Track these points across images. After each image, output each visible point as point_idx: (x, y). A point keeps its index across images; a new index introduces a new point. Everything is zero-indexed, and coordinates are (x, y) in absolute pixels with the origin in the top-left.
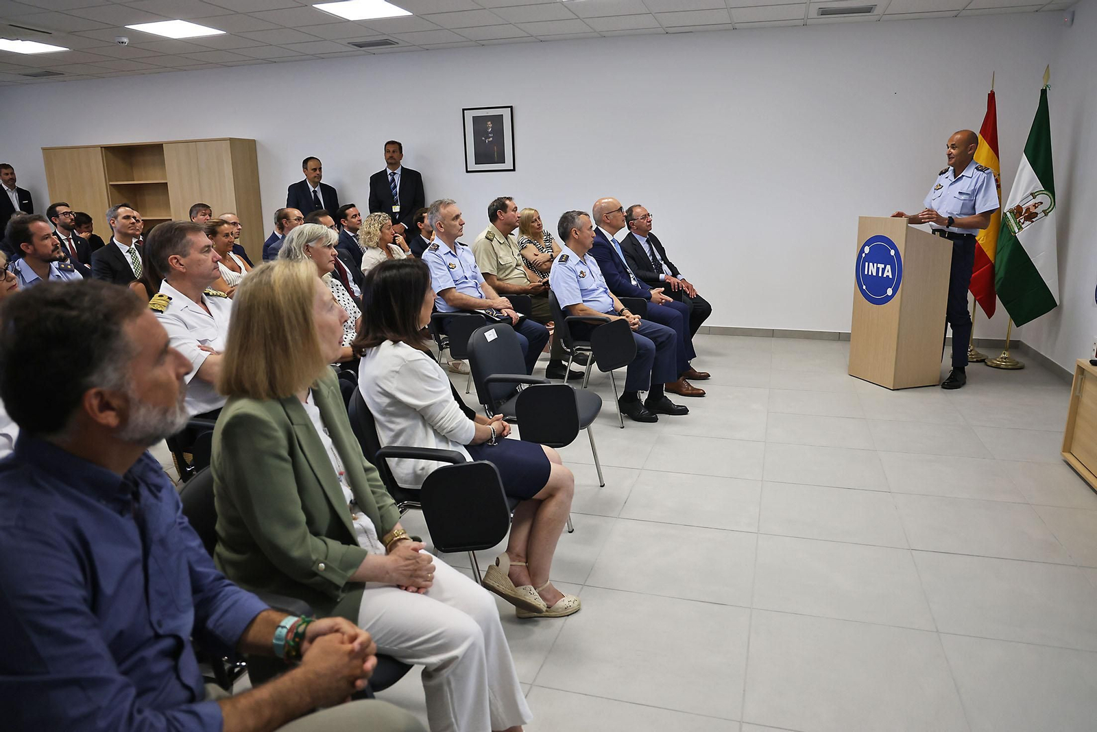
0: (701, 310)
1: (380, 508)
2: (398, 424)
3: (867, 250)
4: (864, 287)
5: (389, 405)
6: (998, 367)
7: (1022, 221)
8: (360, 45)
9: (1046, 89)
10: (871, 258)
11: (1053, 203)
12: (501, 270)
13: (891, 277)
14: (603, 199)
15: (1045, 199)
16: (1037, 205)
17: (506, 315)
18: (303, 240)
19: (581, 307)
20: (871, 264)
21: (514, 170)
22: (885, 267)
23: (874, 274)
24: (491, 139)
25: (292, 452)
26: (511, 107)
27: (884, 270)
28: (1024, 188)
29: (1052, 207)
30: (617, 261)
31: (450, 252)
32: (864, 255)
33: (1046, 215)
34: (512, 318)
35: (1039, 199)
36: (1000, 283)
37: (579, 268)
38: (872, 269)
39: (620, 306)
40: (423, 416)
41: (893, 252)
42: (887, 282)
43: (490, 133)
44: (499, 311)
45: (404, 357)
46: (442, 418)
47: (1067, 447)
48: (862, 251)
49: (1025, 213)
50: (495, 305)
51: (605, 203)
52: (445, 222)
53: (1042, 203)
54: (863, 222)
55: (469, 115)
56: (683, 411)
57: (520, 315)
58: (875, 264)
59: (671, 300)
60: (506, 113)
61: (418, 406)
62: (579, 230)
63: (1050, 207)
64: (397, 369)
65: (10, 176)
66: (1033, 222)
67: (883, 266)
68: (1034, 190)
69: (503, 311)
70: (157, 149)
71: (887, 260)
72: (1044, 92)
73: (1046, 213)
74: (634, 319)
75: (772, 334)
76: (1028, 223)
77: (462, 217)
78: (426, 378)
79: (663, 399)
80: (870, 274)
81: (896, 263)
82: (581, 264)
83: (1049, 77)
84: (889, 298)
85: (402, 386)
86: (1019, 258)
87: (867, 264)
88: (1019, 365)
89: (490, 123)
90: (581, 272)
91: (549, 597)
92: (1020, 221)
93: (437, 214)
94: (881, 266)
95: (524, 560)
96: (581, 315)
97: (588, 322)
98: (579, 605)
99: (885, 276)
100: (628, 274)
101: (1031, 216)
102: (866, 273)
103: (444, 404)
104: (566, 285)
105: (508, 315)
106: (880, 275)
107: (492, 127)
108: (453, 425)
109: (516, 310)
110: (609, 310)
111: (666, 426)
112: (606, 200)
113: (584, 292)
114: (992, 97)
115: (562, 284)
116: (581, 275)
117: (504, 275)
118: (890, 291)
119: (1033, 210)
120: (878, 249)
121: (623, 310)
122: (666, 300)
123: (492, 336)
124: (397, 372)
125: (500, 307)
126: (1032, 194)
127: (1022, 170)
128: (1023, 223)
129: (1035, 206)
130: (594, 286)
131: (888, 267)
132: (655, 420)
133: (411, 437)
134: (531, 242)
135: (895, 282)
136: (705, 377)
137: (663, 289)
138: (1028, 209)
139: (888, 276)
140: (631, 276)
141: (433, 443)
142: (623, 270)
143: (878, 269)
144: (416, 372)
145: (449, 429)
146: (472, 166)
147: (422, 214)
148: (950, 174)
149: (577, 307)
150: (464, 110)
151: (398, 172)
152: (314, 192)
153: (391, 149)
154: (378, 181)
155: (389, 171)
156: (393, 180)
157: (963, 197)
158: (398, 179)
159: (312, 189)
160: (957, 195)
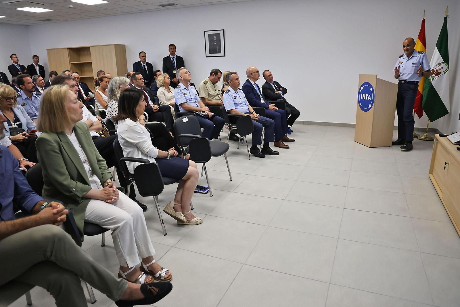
1: (102, 174)
2: (128, 149)
3: (362, 88)
4: (361, 104)
5: (124, 143)
6: (423, 140)
7: (434, 76)
8: (163, 6)
9: (446, 17)
10: (364, 92)
11: (448, 68)
12: (210, 96)
13: (370, 100)
14: (251, 67)
15: (444, 66)
16: (441, 69)
17: (206, 113)
19: (234, 111)
20: (363, 94)
21: (225, 56)
23: (364, 99)
24: (216, 43)
26: (223, 30)
27: (368, 96)
28: (436, 61)
29: (447, 70)
30: (255, 92)
31: (185, 88)
32: (361, 91)
33: (445, 73)
34: (209, 115)
35: (442, 66)
36: (424, 103)
37: (234, 95)
38: (363, 96)
39: (252, 110)
40: (137, 147)
41: (371, 89)
42: (368, 102)
43: (215, 41)
44: (204, 112)
45: (129, 125)
46: (144, 147)
47: (431, 172)
48: (360, 89)
49: (436, 72)
50: (202, 110)
51: (251, 69)
53: (443, 68)
54: (361, 76)
55: (207, 34)
56: (277, 154)
57: (213, 114)
58: (365, 94)
59: (278, 109)
60: (221, 33)
61: (134, 143)
62: (231, 81)
63: (446, 70)
64: (126, 129)
65: (37, 60)
66: (439, 76)
67: (368, 95)
68: (439, 62)
69: (205, 112)
70: (87, 49)
71: (369, 93)
72: (445, 19)
73: (444, 72)
75: (330, 124)
76: (437, 77)
78: (138, 133)
79: (269, 149)
80: (363, 98)
81: (372, 93)
82: (235, 93)
83: (448, 11)
84: (370, 109)
85: (128, 136)
86: (433, 93)
87: (362, 94)
88: (432, 139)
89: (215, 37)
90: (235, 97)
91: (189, 217)
92: (433, 76)
94: (367, 95)
95: (180, 203)
96: (234, 113)
97: (237, 116)
98: (202, 221)
99: (368, 99)
100: (260, 98)
101: (438, 74)
102: (361, 98)
103: (144, 142)
104: (228, 102)
105: (207, 114)
106: (367, 99)
107: (216, 39)
108: (148, 150)
110: (247, 112)
112: (252, 68)
113: (236, 104)
114: (423, 21)
115: (226, 101)
116: (235, 98)
117: (211, 98)
118: (370, 106)
119: (439, 71)
120: (366, 88)
121: (253, 112)
122: (276, 109)
123: (186, 120)
124: (126, 130)
125: (204, 111)
126: (439, 64)
127: (435, 54)
128: (434, 77)
129: (440, 69)
130: (240, 102)
131: (370, 95)
132: (264, 157)
133: (133, 154)
134: (227, 85)
135: (371, 102)
136: (293, 141)
137: (274, 104)
138: (437, 71)
139: (369, 99)
140: (261, 99)
142: (258, 96)
143: (366, 96)
144: (133, 130)
148: (405, 57)
149: (232, 111)
150: (205, 31)
151: (175, 57)
152: (144, 65)
153: (172, 48)
154: (166, 60)
155: (171, 57)
156: (173, 60)
157: (415, 65)
158: (175, 59)
159: (143, 64)
160: (412, 65)
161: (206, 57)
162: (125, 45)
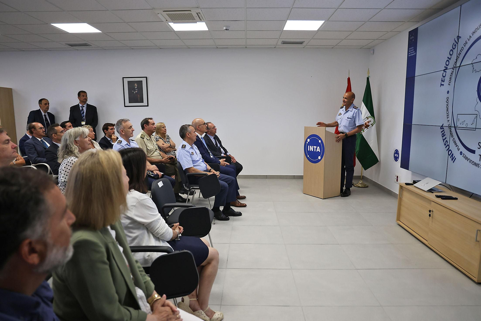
0: (239, 168)
1: (145, 283)
2: (134, 233)
3: (309, 140)
4: (308, 156)
5: (130, 223)
6: (359, 187)
7: (364, 128)
8: (72, 45)
9: (369, 78)
10: (311, 144)
11: (374, 121)
12: (149, 152)
13: (320, 151)
14: (197, 119)
15: (371, 119)
17: (156, 173)
18: (72, 139)
19: (193, 169)
20: (311, 146)
21: (148, 106)
22: (317, 147)
23: (312, 150)
24: (137, 92)
25: (109, 258)
26: (146, 77)
27: (316, 149)
28: (364, 116)
29: (374, 123)
30: (204, 147)
31: (127, 144)
32: (307, 143)
34: (159, 175)
35: (370, 119)
36: (357, 153)
37: (191, 151)
38: (311, 148)
39: (209, 168)
40: (148, 228)
41: (320, 141)
42: (318, 154)
43: (136, 89)
44: (152, 171)
45: (137, 197)
47: (398, 219)
48: (306, 141)
49: (365, 125)
50: (150, 169)
51: (197, 121)
52: (125, 130)
53: (371, 121)
54: (306, 129)
55: (126, 80)
56: (240, 214)
57: (162, 173)
58: (313, 147)
59: (229, 164)
60: (144, 80)
61: (146, 223)
62: (190, 133)
64: (134, 204)
66: (368, 128)
67: (316, 147)
68: (367, 116)
69: (154, 172)
71: (318, 144)
72: (368, 78)
73: (372, 125)
74: (217, 173)
75: (266, 177)
76: (366, 129)
77: (133, 127)
78: (149, 208)
79: (231, 210)
80: (310, 150)
81: (322, 146)
82: (191, 149)
83: (369, 73)
84: (319, 160)
85: (137, 213)
86: (364, 143)
87: (309, 146)
88: (366, 186)
89: (136, 84)
90: (192, 153)
91: (209, 314)
92: (363, 128)
93: (121, 126)
95: (196, 297)
96: (193, 172)
97: (196, 175)
98: (223, 316)
99: (317, 151)
100: (209, 153)
101: (367, 126)
102: (309, 150)
103: (158, 220)
104: (185, 159)
105: (157, 174)
106: (315, 151)
107: (137, 86)
108: (164, 231)
109: (160, 171)
110: (205, 170)
111: (233, 222)
112: (198, 120)
113: (194, 161)
114: (349, 79)
115: (183, 158)
116: (192, 154)
117: (150, 154)
118: (319, 158)
119: (367, 124)
120: (313, 140)
121: (210, 170)
122: (226, 164)
123: (161, 184)
124: (134, 206)
125: (152, 170)
126: (367, 118)
127: (362, 108)
128: (364, 129)
129: (368, 122)
130: (198, 159)
131: (318, 147)
132: (228, 219)
133: (142, 240)
134: (161, 138)
135: (322, 154)
136: (244, 198)
137: (225, 159)
138: (366, 123)
139: (318, 151)
140: (210, 154)
141: (153, 243)
142: (207, 152)
143: (314, 148)
144: (144, 205)
145: (161, 234)
146: (127, 103)
147: (107, 126)
148: (344, 108)
149: (191, 169)
150: (123, 78)
151: (85, 106)
152: (45, 115)
153: (82, 95)
154: (74, 110)
155: (80, 105)
156: (83, 109)
157: (349, 120)
158: (85, 109)
159: (43, 114)
160: (347, 119)
161: (125, 106)
162: (11, 89)
